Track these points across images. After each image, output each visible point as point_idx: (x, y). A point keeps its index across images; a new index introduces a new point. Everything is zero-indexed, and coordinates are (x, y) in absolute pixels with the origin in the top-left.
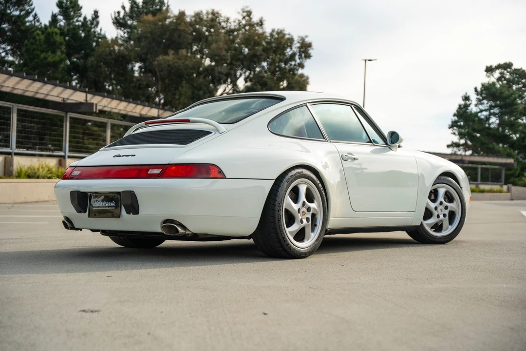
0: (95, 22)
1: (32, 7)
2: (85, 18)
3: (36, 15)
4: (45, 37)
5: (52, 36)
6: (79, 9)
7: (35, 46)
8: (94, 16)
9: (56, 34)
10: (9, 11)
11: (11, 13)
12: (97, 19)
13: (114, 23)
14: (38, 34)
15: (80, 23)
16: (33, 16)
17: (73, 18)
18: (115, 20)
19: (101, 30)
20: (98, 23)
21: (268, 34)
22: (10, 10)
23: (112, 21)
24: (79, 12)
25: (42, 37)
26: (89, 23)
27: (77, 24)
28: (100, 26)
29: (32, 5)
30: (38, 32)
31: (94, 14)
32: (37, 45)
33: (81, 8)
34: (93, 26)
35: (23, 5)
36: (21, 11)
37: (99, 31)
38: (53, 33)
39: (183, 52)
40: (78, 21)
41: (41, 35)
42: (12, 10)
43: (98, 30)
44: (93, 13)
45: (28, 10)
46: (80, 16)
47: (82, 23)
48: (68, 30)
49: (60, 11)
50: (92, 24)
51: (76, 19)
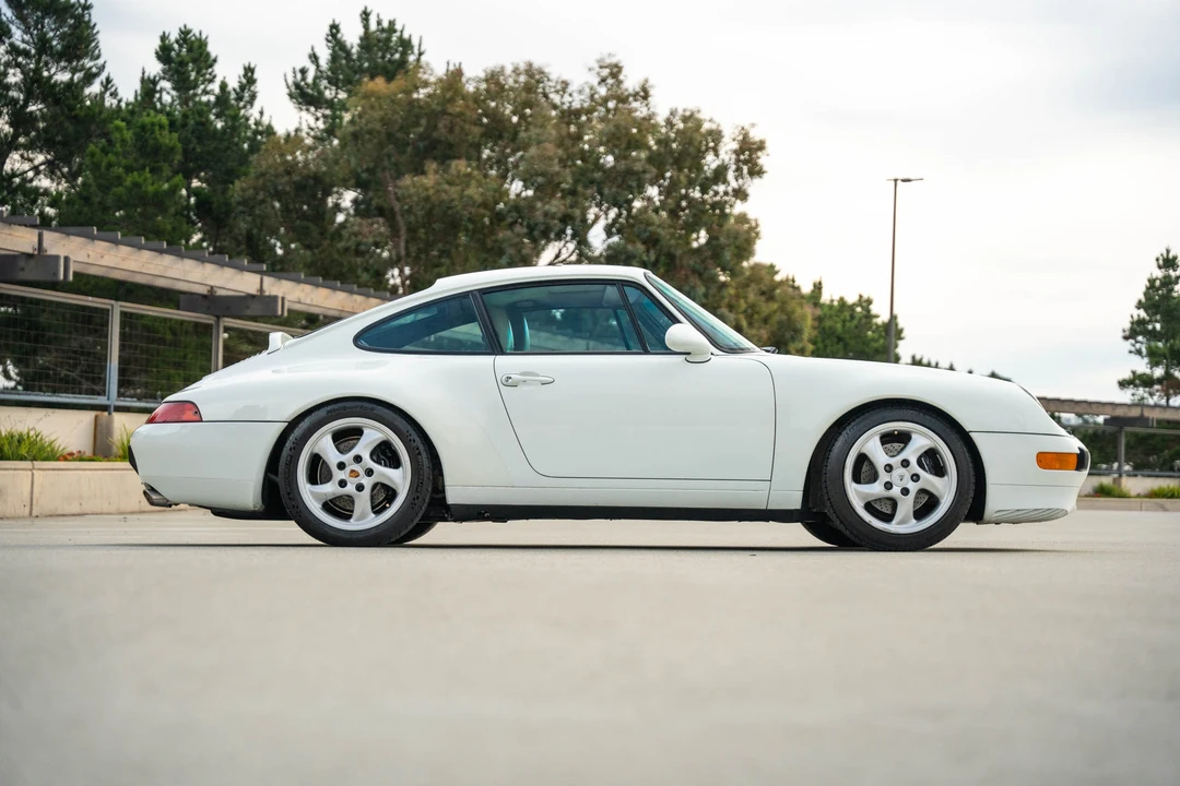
0: (246, 95)
1: (100, 62)
2: (223, 86)
3: (108, 80)
4: (135, 134)
5: (153, 132)
6: (209, 63)
7: (111, 157)
8: (244, 81)
9: (161, 127)
10: (45, 74)
11: (50, 77)
12: (252, 88)
13: (291, 96)
14: (118, 128)
15: (212, 98)
16: (102, 83)
17: (195, 87)
18: (293, 89)
19: (262, 113)
20: (253, 97)
21: (660, 119)
22: (48, 70)
23: (287, 91)
24: (210, 70)
25: (128, 135)
26: (233, 96)
27: (204, 99)
28: (258, 104)
29: (98, 57)
30: (118, 122)
31: (245, 76)
32: (117, 154)
33: (215, 61)
34: (242, 104)
35: (79, 58)
36: (74, 71)
37: (257, 116)
38: (153, 124)
39: (460, 166)
40: (205, 92)
41: (125, 132)
42: (53, 71)
43: (254, 113)
44: (242, 72)
45: (91, 68)
46: (211, 81)
47: (218, 98)
48: (185, 116)
49: (164, 71)
50: (239, 98)
51: (202, 87)
